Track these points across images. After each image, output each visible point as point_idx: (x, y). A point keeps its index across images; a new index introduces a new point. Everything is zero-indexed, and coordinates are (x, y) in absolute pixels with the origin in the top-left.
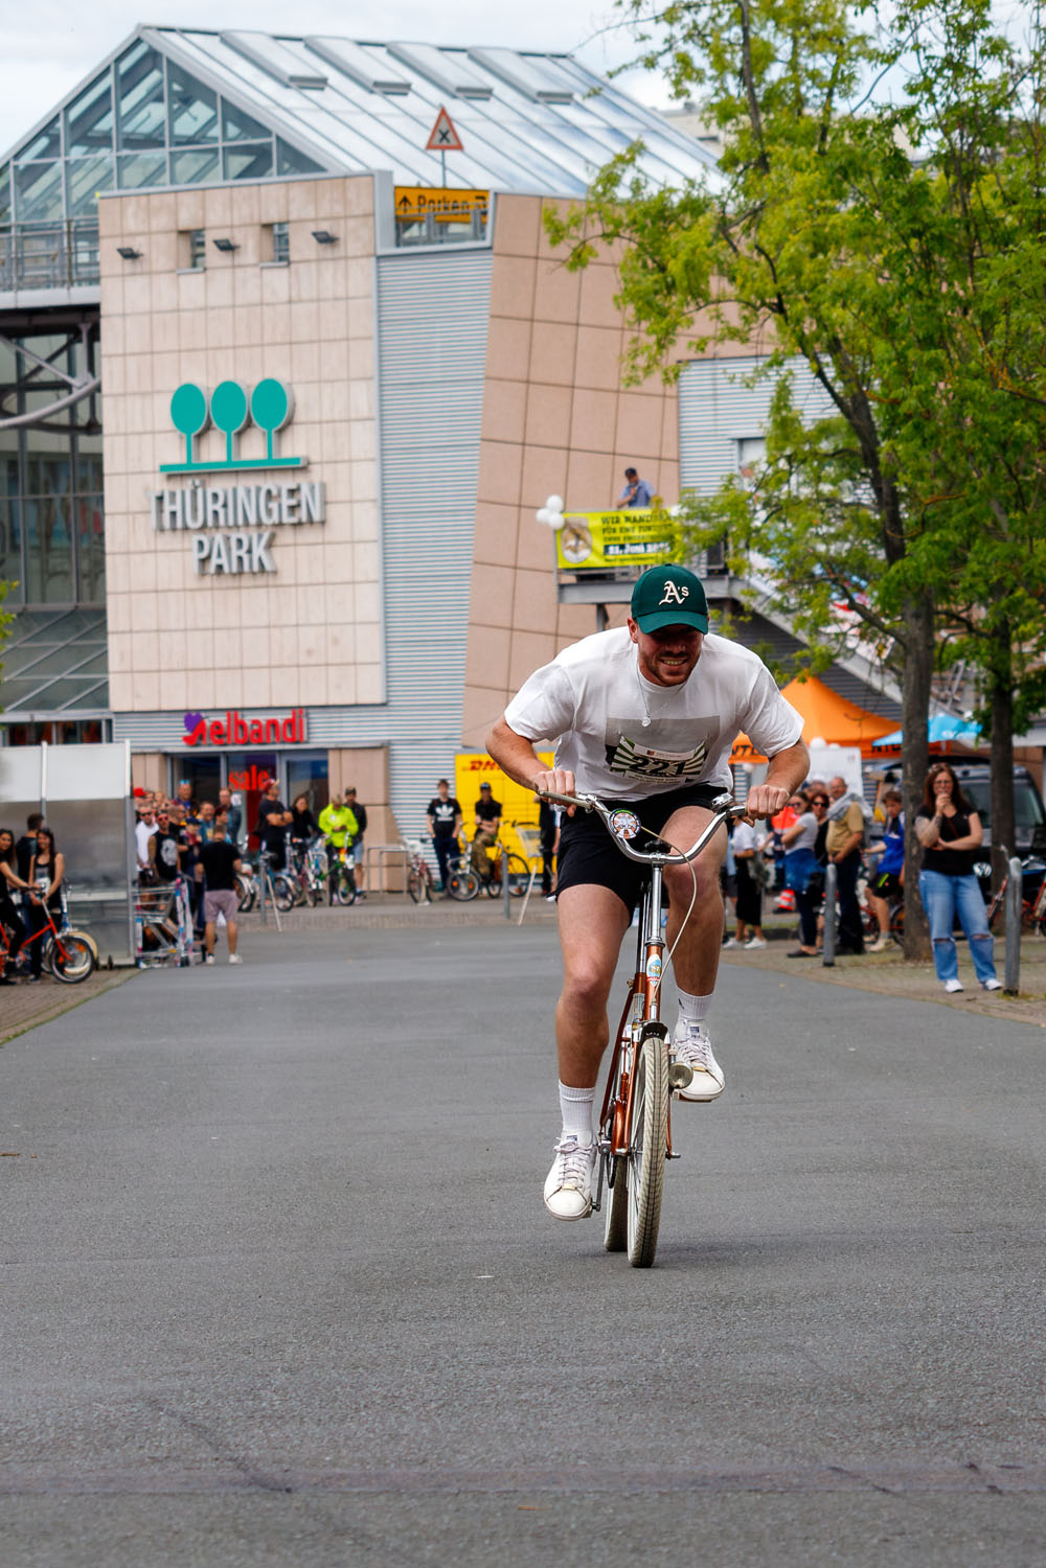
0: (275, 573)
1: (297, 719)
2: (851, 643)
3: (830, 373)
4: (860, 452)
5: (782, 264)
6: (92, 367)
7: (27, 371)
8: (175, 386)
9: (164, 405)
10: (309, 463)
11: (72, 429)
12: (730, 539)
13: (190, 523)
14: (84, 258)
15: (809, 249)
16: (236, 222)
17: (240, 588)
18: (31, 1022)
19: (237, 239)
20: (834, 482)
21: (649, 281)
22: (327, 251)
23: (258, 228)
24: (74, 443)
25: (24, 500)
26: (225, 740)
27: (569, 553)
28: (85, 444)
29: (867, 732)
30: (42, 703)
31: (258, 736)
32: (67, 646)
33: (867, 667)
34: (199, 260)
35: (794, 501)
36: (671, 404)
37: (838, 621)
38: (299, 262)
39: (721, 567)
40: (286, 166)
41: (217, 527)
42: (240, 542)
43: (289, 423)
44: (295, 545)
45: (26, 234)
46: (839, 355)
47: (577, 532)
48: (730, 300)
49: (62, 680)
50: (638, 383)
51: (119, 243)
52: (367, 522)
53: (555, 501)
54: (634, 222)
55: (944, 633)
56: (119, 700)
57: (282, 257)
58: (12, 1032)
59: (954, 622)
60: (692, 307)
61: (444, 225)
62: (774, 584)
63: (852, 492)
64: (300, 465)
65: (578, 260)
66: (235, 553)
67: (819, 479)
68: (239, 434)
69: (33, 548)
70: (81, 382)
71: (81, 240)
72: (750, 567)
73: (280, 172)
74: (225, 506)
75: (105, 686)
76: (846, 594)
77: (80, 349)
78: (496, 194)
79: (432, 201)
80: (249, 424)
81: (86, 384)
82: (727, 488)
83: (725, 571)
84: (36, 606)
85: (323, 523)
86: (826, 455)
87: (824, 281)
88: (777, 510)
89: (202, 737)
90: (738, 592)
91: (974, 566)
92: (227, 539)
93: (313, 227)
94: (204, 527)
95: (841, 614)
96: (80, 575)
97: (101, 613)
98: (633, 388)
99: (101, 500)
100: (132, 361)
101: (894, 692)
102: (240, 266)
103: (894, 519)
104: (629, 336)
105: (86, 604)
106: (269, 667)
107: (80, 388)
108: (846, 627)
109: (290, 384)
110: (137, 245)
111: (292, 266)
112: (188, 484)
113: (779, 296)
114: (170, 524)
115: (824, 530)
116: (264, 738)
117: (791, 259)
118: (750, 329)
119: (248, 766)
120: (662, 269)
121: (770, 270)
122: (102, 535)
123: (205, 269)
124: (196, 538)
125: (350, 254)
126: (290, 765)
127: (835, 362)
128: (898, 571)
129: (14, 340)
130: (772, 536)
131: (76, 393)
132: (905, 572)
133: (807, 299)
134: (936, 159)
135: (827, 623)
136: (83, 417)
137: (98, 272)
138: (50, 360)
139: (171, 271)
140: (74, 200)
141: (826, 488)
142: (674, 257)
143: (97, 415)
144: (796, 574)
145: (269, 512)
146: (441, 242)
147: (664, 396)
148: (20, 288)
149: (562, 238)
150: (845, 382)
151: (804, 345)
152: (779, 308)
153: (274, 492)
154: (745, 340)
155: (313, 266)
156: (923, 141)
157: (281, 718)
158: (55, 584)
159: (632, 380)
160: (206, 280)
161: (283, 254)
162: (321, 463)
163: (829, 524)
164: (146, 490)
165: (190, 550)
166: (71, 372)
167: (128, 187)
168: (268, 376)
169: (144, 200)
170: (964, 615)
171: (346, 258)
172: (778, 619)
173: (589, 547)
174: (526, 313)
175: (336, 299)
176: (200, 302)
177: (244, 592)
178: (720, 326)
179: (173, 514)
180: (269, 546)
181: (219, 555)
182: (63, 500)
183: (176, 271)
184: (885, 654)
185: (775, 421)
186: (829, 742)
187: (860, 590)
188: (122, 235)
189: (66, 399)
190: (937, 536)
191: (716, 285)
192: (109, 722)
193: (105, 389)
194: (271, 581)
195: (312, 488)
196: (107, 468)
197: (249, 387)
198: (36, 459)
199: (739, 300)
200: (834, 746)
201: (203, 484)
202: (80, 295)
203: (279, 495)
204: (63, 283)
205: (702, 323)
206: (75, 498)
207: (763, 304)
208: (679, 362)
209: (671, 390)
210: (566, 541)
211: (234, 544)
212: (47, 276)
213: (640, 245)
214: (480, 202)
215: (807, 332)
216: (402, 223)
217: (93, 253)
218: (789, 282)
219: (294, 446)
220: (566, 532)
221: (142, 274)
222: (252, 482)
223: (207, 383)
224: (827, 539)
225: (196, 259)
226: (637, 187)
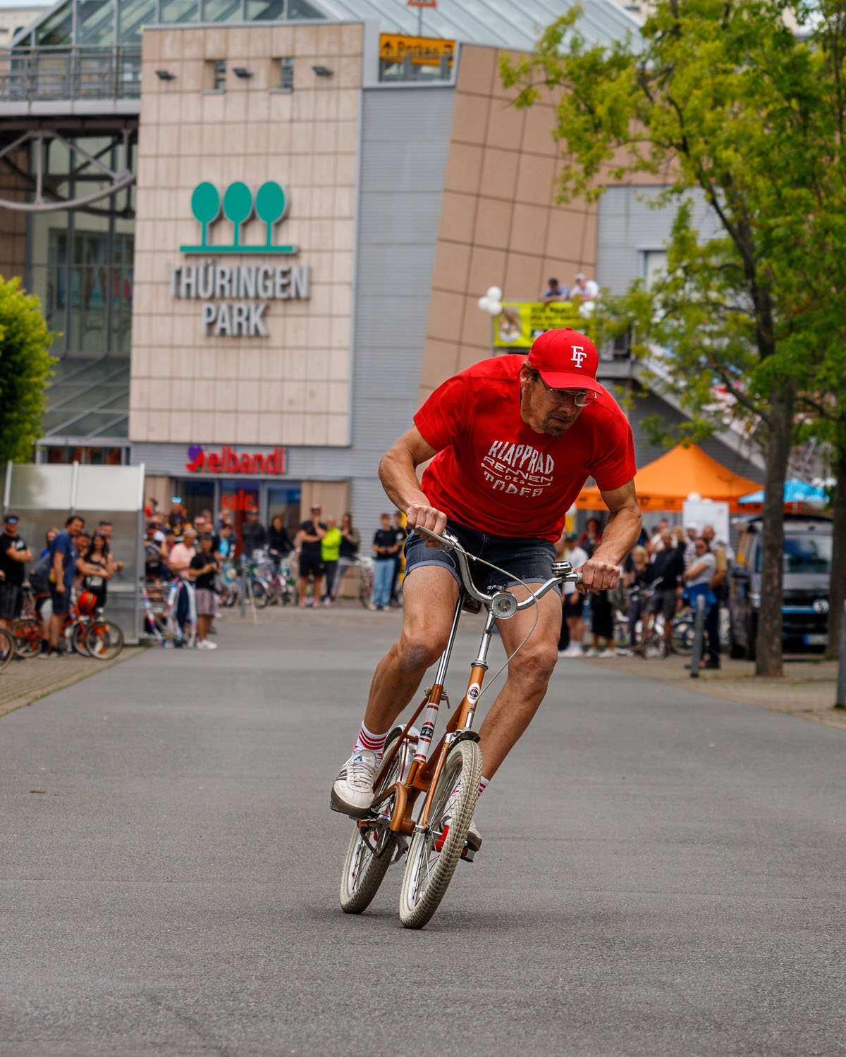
0: (267, 337)
1: (278, 455)
2: (726, 421)
3: (722, 202)
4: (743, 267)
5: (687, 113)
6: (129, 163)
7: (78, 164)
8: (196, 183)
9: (186, 198)
10: (299, 251)
11: (112, 214)
12: (634, 332)
13: (202, 294)
14: (128, 77)
15: (710, 101)
16: (252, 55)
17: (238, 347)
18: (55, 686)
19: (252, 68)
20: (719, 290)
21: (580, 121)
22: (324, 82)
23: (268, 62)
24: (112, 225)
25: (70, 269)
26: (219, 468)
27: (503, 335)
28: (121, 225)
29: (735, 492)
30: (75, 430)
31: (246, 466)
32: (98, 387)
33: (737, 439)
34: (221, 84)
35: (688, 304)
36: (591, 219)
37: (716, 401)
38: (301, 90)
39: (624, 352)
40: (294, 12)
41: (223, 297)
42: (240, 311)
43: (286, 218)
44: (285, 315)
45: (85, 55)
46: (729, 189)
47: (510, 318)
48: (644, 140)
49: (92, 414)
50: (567, 201)
51: (156, 67)
52: (343, 300)
53: (495, 292)
54: (571, 73)
55: (801, 416)
56: (137, 431)
57: (287, 85)
58: (39, 693)
59: (809, 407)
60: (614, 143)
61: (417, 67)
62: (667, 368)
63: (733, 297)
64: (294, 251)
65: (525, 100)
66: (236, 319)
67: (708, 287)
68: (245, 225)
69: (76, 306)
70: (121, 174)
71: (128, 62)
72: (650, 354)
73: (290, 17)
74: (230, 281)
75: (126, 421)
76: (724, 380)
77: (121, 150)
78: (462, 45)
79: (409, 47)
80: (253, 217)
81: (124, 177)
82: (634, 290)
83: (627, 356)
84: (74, 352)
85: (308, 299)
86: (714, 268)
87: (721, 128)
88: (673, 308)
89: (201, 466)
90: (638, 374)
91: (829, 363)
92: (230, 308)
93: (312, 63)
94: (212, 298)
95: (720, 395)
96: (111, 331)
97: (125, 362)
98: (563, 205)
99: (131, 271)
100: (163, 163)
101: (759, 461)
102: (254, 90)
103: (767, 322)
104: (561, 164)
105: (115, 352)
106: (259, 412)
107: (120, 180)
108: (722, 406)
109: (288, 187)
110: (172, 69)
111: (296, 93)
112: (202, 262)
113: (684, 139)
114: (184, 293)
115: (708, 329)
116: (251, 468)
117: (695, 110)
118: (660, 164)
119: (237, 491)
120: (591, 111)
121: (678, 118)
122: (130, 299)
123: (225, 92)
124: (205, 306)
125: (342, 84)
126: (271, 493)
127: (727, 194)
128: (768, 364)
129: (69, 140)
130: (667, 330)
131: (117, 185)
132: (774, 365)
133: (706, 142)
134: (816, 36)
135: (708, 402)
136: (121, 203)
137: (139, 89)
138: (97, 157)
139: (198, 92)
140: (122, 31)
141: (713, 295)
142: (602, 102)
143: (132, 204)
144: (686, 363)
145: (265, 288)
146: (415, 80)
147: (586, 213)
148: (76, 98)
149: (513, 82)
150: (734, 210)
151: (702, 178)
152: (684, 147)
153: (270, 273)
154: (655, 172)
155: (312, 94)
156: (807, 21)
157: (265, 454)
158: (91, 337)
159: (562, 199)
160: (226, 101)
161: (288, 83)
162: (309, 251)
163: (714, 322)
164: (168, 265)
165: (200, 315)
166: (113, 166)
167: (168, 22)
168: (271, 178)
169: (179, 33)
170: (818, 402)
171: (338, 88)
172: (670, 399)
173: (519, 330)
174: (480, 140)
175: (328, 121)
176: (219, 117)
177: (242, 353)
178: (635, 159)
179: (188, 286)
180: (264, 315)
181: (223, 320)
182: (101, 270)
183: (201, 92)
184: (753, 429)
185: (676, 238)
186: (703, 497)
187: (737, 378)
188: (160, 61)
189: (107, 188)
190: (801, 336)
191: (634, 127)
192: (128, 450)
193: (140, 182)
194: (264, 343)
195: (301, 272)
196: (138, 245)
197: (255, 187)
198: (81, 236)
199: (651, 140)
200: (708, 501)
201: (214, 263)
202: (124, 106)
203: (274, 275)
204: (110, 96)
205: (621, 156)
206: (111, 269)
207: (671, 144)
208: (600, 186)
209: (593, 208)
210: (501, 324)
211: (235, 312)
212: (99, 90)
213: (576, 92)
214: (448, 50)
215: (705, 168)
216: (385, 63)
217: (136, 73)
218: (692, 128)
219: (289, 236)
220: (502, 318)
221: (175, 92)
222: (253, 263)
223: (221, 183)
224: (711, 335)
225: (218, 83)
226: (575, 45)
